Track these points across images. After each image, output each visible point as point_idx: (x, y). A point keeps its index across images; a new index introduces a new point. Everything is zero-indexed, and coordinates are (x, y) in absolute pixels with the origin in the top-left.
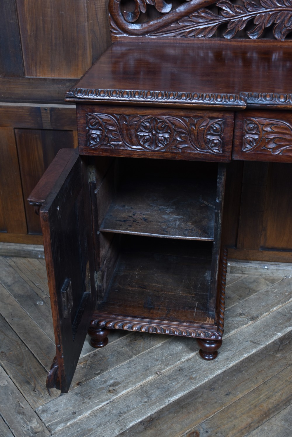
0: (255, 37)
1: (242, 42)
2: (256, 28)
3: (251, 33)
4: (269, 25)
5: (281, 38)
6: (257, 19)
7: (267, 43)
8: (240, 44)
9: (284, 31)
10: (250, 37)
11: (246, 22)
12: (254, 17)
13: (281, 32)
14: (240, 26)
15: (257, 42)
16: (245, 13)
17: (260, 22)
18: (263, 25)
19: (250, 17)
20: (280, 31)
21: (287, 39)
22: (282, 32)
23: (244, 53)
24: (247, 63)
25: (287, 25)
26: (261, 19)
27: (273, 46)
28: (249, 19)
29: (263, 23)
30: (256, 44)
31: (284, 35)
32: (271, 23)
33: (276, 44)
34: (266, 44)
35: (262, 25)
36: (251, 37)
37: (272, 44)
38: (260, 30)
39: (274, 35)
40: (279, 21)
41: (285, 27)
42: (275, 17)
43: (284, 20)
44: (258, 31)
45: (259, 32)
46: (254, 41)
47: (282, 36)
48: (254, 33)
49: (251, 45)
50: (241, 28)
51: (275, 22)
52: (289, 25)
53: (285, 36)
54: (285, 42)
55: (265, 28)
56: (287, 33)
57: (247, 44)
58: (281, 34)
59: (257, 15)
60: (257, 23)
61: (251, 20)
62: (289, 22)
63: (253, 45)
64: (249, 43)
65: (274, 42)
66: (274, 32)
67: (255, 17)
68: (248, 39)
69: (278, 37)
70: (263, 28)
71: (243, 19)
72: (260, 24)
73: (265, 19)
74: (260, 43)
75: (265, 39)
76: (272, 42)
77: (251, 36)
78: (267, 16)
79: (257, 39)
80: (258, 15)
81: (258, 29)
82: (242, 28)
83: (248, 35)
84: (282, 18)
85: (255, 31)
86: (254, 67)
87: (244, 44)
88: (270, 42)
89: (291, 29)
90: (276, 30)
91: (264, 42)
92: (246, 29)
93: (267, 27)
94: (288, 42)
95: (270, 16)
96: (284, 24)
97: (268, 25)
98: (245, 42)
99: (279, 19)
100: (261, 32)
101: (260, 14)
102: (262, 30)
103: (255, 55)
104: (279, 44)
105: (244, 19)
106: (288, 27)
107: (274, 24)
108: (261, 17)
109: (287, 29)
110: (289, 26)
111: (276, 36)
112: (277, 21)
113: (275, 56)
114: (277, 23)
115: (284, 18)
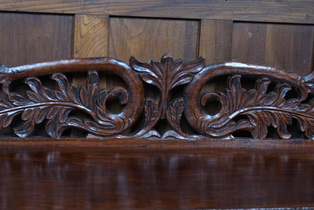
0: (24, 136)
1: (8, 141)
2: (25, 124)
3: (18, 131)
4: (41, 121)
5: (56, 136)
6: (25, 114)
7: (39, 142)
8: (5, 143)
9: (58, 128)
10: (18, 135)
11: (12, 118)
12: (21, 112)
13: (55, 129)
14: (4, 122)
15: (28, 141)
16: (9, 107)
17: (29, 118)
18: (33, 121)
19: (16, 111)
20: (54, 127)
21: (64, 137)
22: (57, 129)
23: (12, 155)
24: (16, 167)
25: (61, 122)
26: (30, 114)
27: (47, 145)
28: (15, 114)
29: (33, 119)
30: (27, 143)
31: (59, 132)
32: (43, 119)
33: (50, 143)
34: (38, 143)
35: (32, 122)
36: (20, 135)
37: (46, 143)
38: (29, 126)
39: (47, 133)
40: (52, 117)
41: (60, 123)
42: (46, 112)
43: (57, 116)
44: (28, 128)
45: (29, 129)
46: (23, 140)
47: (57, 134)
48: (23, 130)
49: (21, 144)
50: (6, 125)
51: (47, 118)
52: (64, 121)
53: (61, 134)
54: (61, 140)
55: (36, 125)
56: (62, 130)
57: (14, 143)
58: (56, 132)
59: (24, 110)
60: (25, 119)
61: (18, 115)
62: (64, 118)
63: (23, 144)
64: (17, 143)
65: (47, 140)
66: (47, 129)
67: (23, 111)
68: (15, 137)
69: (52, 134)
70: (33, 124)
71: (7, 114)
72: (30, 120)
73: (34, 114)
74: (30, 142)
75: (37, 137)
76: (45, 141)
77: (19, 133)
78: (37, 111)
79: (26, 137)
80: (26, 109)
81: (27, 125)
82: (8, 125)
83: (15, 132)
84: (56, 113)
85: (23, 128)
86: (25, 171)
87: (10, 143)
88: (43, 141)
89: (66, 126)
90: (50, 127)
91: (36, 141)
92: (12, 125)
93: (38, 123)
94: (64, 140)
95: (41, 112)
96: (58, 120)
97: (39, 121)
98: (12, 141)
99: (52, 114)
100: (31, 129)
101: (29, 109)
102: (33, 126)
103: (26, 158)
104: (54, 143)
105: (9, 114)
106: (64, 123)
107: (46, 120)
108: (29, 112)
109: (63, 125)
110: (65, 123)
111: (50, 134)
112: (49, 117)
113: (50, 158)
114: (50, 118)
115: (58, 113)
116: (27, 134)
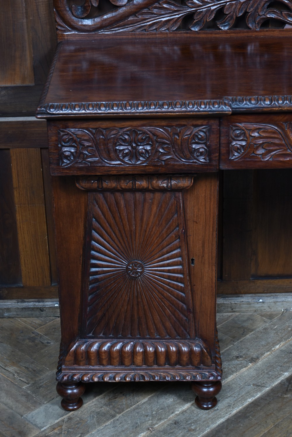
0: (226, 28)
1: (211, 34)
2: (227, 17)
3: (221, 24)
4: (241, 14)
5: (256, 28)
6: (227, 8)
7: (241, 34)
8: (210, 36)
9: (258, 20)
10: (221, 28)
11: (215, 12)
12: (223, 6)
13: (255, 21)
14: (208, 16)
15: (229, 33)
16: (212, 2)
17: (230, 12)
18: (235, 14)
19: (218, 6)
20: (253, 20)
21: (263, 28)
22: (256, 21)
23: (215, 47)
24: (219, 58)
25: (261, 14)
26: (232, 8)
27: (247, 36)
28: (218, 9)
29: (234, 13)
30: (228, 35)
31: (258, 24)
32: (244, 12)
33: (250, 34)
34: (239, 35)
35: (233, 15)
36: (222, 28)
37: (246, 34)
38: (231, 19)
39: (248, 25)
40: (252, 9)
41: (259, 15)
42: (246, 5)
43: (257, 8)
44: (229, 21)
45: (231, 22)
46: (226, 32)
47: (256, 25)
48: (225, 23)
49: (223, 36)
50: (210, 19)
51: (248, 11)
52: (263, 13)
53: (260, 25)
54: (260, 31)
55: (237, 17)
56: (262, 21)
57: (217, 36)
58: (255, 23)
59: (227, 4)
60: (227, 13)
61: (220, 9)
62: (263, 10)
63: (225, 37)
64: (220, 35)
65: (247, 32)
66: (248, 21)
67: (225, 5)
68: (218, 30)
69: (252, 26)
70: (235, 17)
71: (211, 9)
72: (231, 14)
73: (236, 8)
74: (232, 34)
75: (238, 29)
76: (246, 33)
77: (222, 26)
78: (238, 4)
79: (228, 30)
80: (228, 3)
81: (229, 18)
82: (211, 19)
83: (218, 25)
84: (256, 6)
85: (225, 21)
86: (228, 61)
87: (214, 36)
88: (244, 32)
89: (265, 18)
90: (250, 19)
91: (237, 33)
92: (215, 19)
93: (239, 16)
94: (263, 31)
95: (242, 5)
96: (258, 12)
97: (240, 13)
98: (215, 34)
99: (252, 7)
100: (232, 22)
101: (230, 3)
102: (234, 19)
103: (228, 49)
104: (254, 34)
105: (212, 8)
106: (262, 15)
107: (246, 13)
108: (231, 5)
109: (262, 17)
110: (264, 15)
111: (250, 26)
112: (250, 9)
113: (250, 49)
114: (250, 11)
115: (257, 6)
116: (229, 27)
